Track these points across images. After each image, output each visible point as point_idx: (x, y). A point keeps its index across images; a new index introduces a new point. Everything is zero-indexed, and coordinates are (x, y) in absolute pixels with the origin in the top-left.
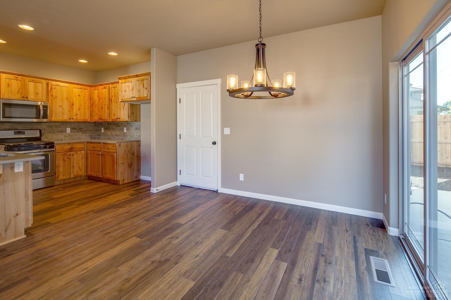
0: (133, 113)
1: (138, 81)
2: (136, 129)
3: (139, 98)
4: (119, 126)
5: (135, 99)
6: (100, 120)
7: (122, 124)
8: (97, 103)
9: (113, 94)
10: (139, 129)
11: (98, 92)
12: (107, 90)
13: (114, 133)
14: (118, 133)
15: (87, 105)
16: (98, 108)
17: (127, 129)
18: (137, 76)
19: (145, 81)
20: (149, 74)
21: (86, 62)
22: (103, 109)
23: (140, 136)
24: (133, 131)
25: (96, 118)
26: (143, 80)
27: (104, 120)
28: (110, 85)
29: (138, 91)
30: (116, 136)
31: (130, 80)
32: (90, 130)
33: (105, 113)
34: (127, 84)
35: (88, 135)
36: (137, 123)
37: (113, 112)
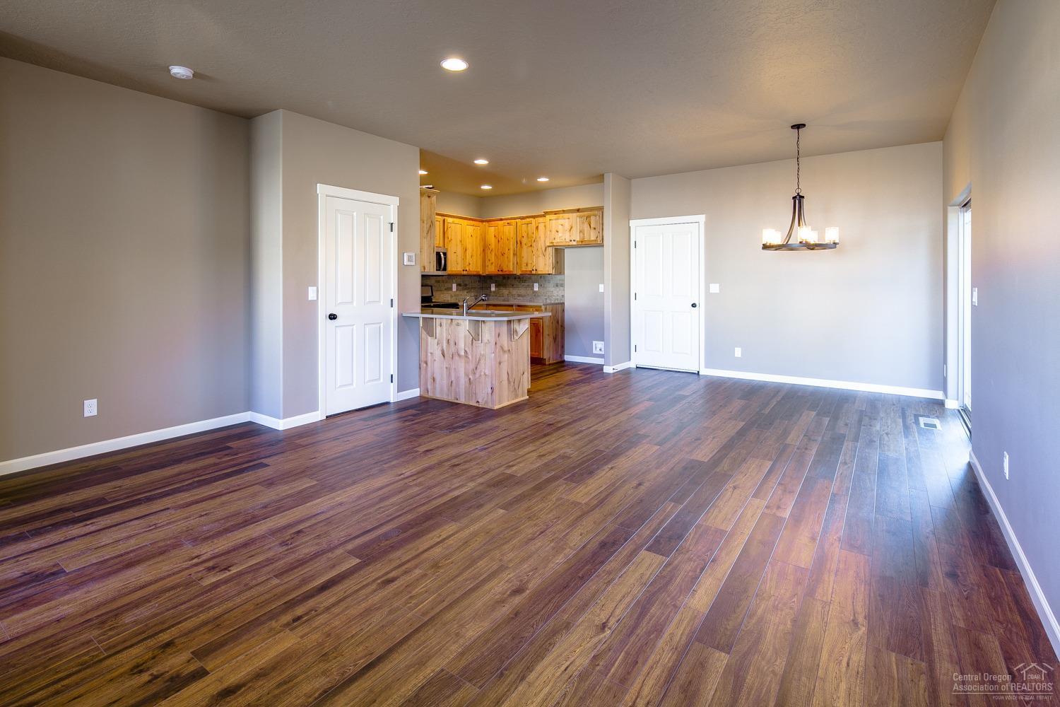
0: (558, 262)
1: (581, 217)
2: (557, 286)
3: (582, 242)
4: (525, 281)
5: (574, 243)
6: (500, 273)
7: (530, 278)
8: (493, 246)
9: (525, 235)
10: (562, 285)
11: (495, 231)
12: (512, 228)
13: (514, 292)
14: (522, 291)
15: (480, 250)
16: (495, 255)
17: (540, 286)
18: (578, 210)
19: (593, 218)
20: (601, 209)
21: (491, 188)
22: (506, 256)
23: (563, 296)
24: (550, 288)
25: (491, 269)
26: (588, 217)
27: (507, 273)
28: (517, 220)
29: (581, 232)
30: (519, 296)
31: (566, 215)
32: (475, 288)
33: (509, 262)
34: (560, 222)
35: (473, 294)
36: (559, 277)
37: (524, 260)
